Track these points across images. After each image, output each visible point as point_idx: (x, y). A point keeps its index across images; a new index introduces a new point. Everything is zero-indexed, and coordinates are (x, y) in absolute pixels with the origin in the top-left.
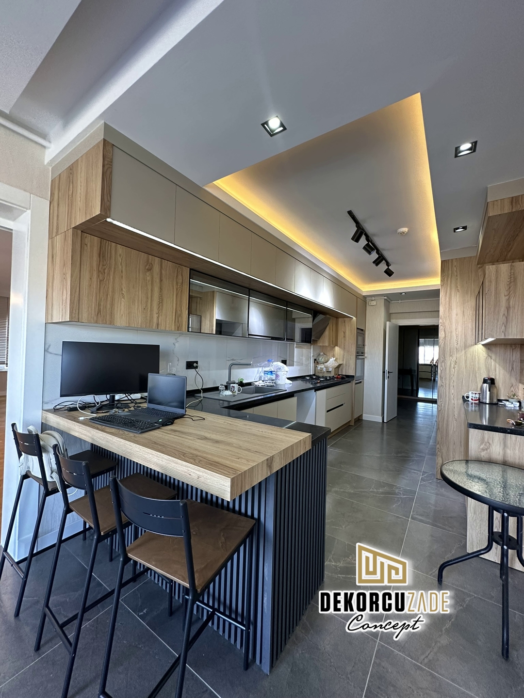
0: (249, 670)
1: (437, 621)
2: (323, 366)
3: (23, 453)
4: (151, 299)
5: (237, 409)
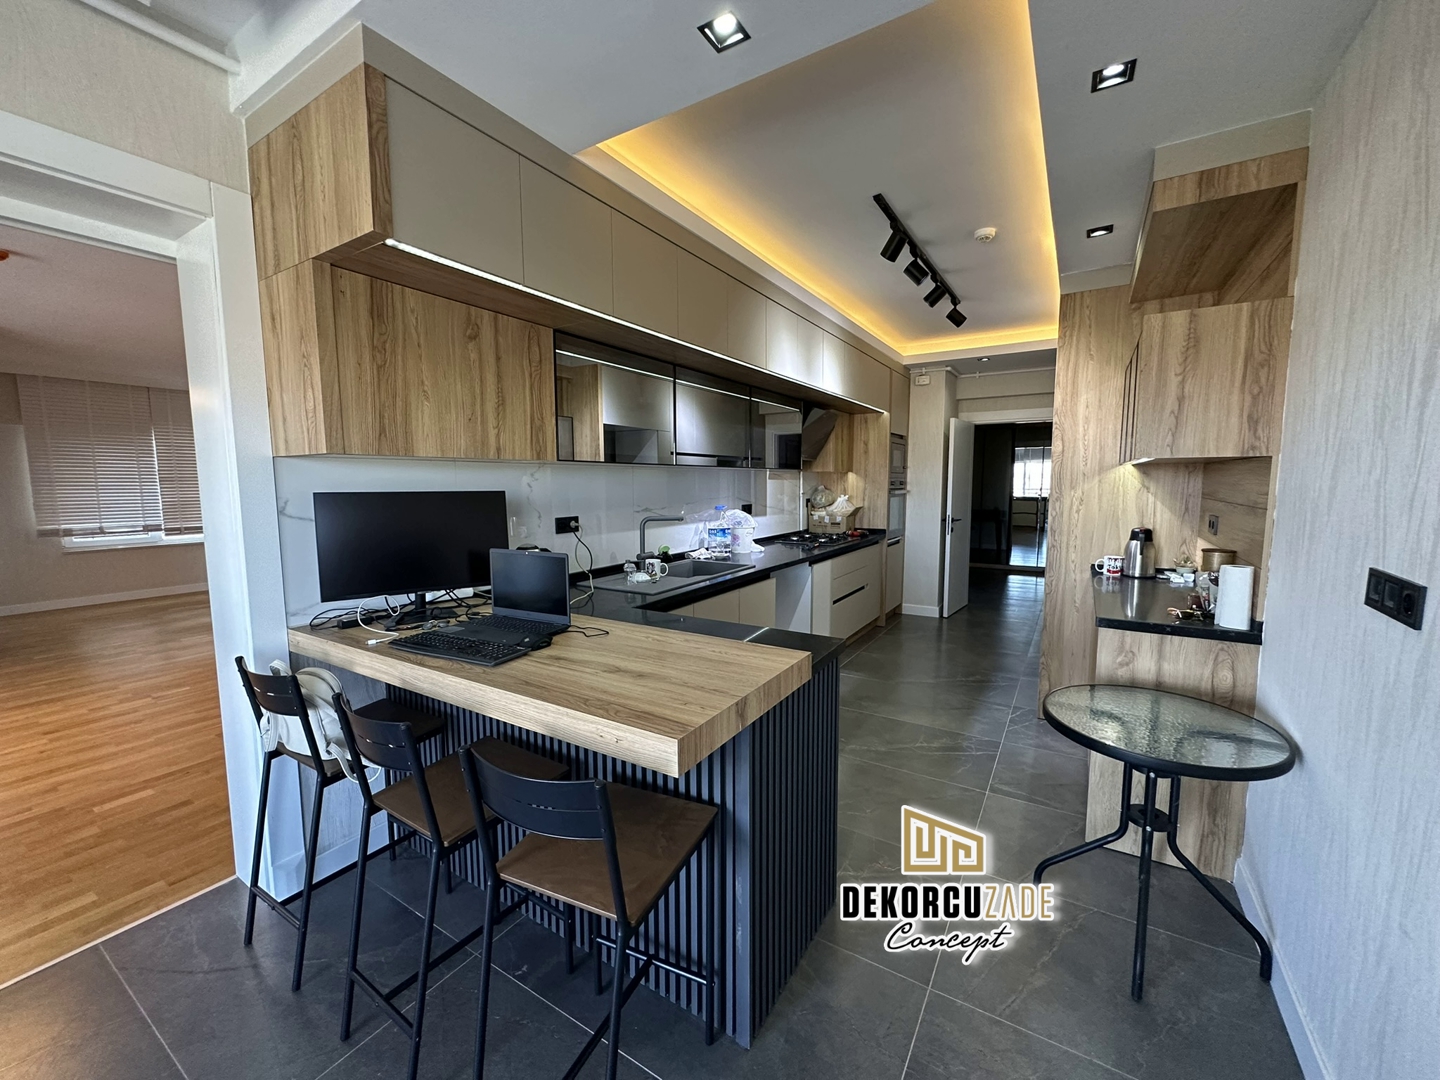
0: (715, 1045)
1: (1035, 932)
2: (824, 513)
3: (263, 710)
4: (482, 399)
5: (661, 609)
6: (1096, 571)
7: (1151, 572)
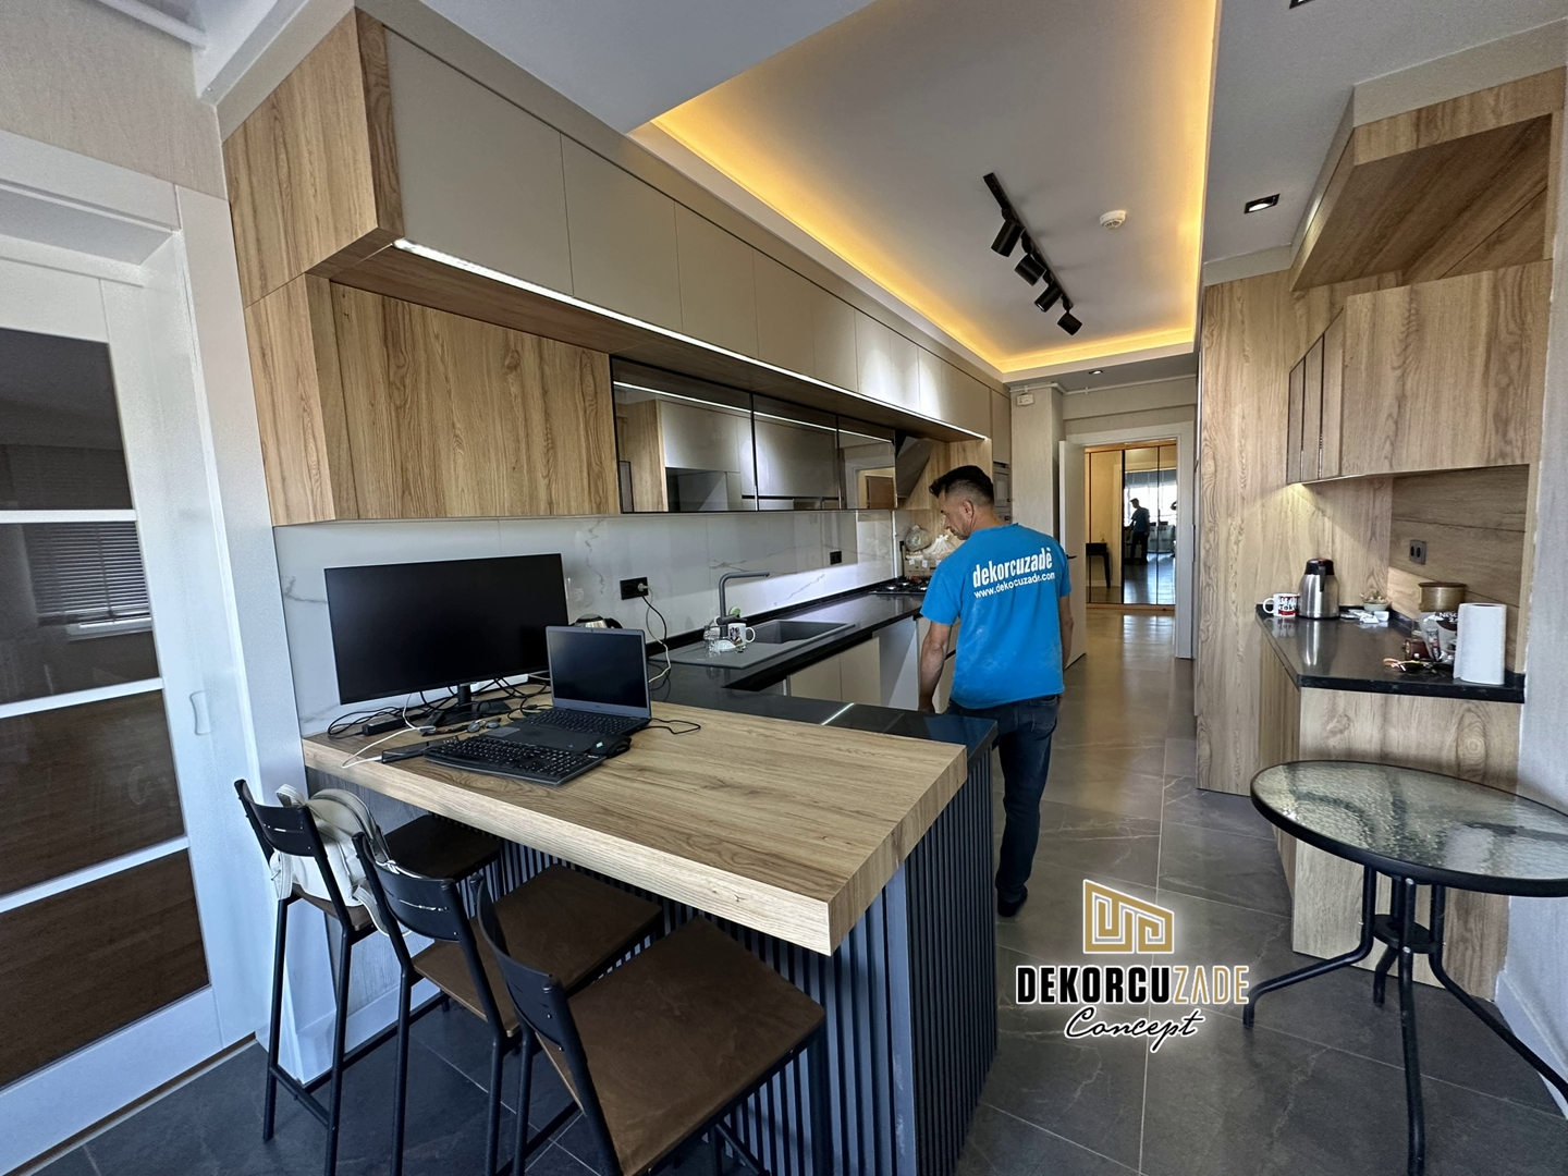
6: (1264, 613)
7: (1334, 611)
